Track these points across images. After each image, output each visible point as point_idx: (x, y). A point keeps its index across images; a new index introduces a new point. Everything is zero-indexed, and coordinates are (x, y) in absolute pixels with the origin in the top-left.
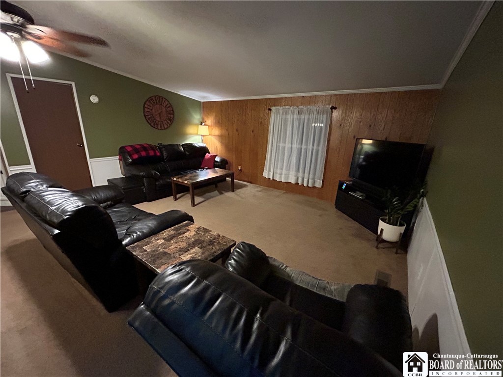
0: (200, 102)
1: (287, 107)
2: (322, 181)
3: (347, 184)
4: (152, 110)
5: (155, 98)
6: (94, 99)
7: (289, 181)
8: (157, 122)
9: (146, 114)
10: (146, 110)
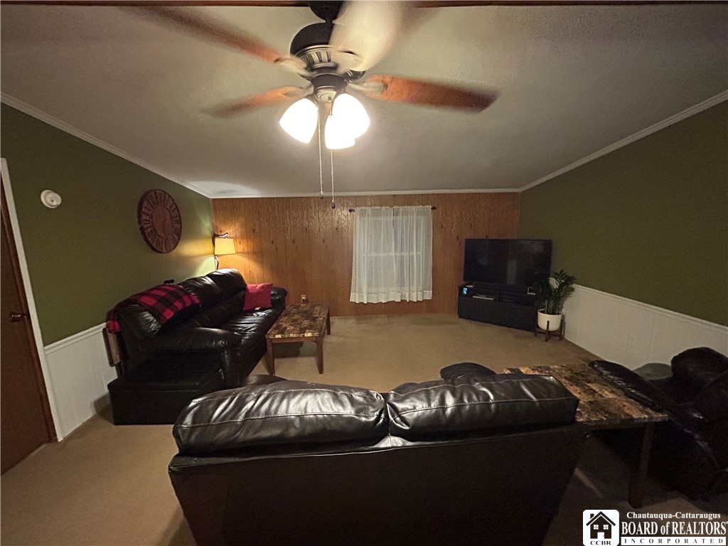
0: (209, 199)
1: (376, 207)
2: (431, 292)
3: (468, 288)
4: (152, 217)
5: (155, 193)
6: (50, 199)
7: (391, 300)
8: (160, 239)
9: (145, 226)
10: (144, 217)
